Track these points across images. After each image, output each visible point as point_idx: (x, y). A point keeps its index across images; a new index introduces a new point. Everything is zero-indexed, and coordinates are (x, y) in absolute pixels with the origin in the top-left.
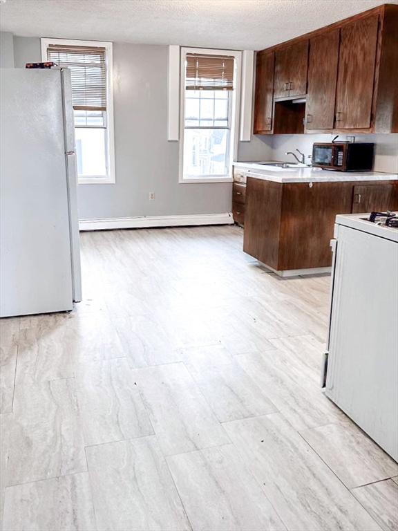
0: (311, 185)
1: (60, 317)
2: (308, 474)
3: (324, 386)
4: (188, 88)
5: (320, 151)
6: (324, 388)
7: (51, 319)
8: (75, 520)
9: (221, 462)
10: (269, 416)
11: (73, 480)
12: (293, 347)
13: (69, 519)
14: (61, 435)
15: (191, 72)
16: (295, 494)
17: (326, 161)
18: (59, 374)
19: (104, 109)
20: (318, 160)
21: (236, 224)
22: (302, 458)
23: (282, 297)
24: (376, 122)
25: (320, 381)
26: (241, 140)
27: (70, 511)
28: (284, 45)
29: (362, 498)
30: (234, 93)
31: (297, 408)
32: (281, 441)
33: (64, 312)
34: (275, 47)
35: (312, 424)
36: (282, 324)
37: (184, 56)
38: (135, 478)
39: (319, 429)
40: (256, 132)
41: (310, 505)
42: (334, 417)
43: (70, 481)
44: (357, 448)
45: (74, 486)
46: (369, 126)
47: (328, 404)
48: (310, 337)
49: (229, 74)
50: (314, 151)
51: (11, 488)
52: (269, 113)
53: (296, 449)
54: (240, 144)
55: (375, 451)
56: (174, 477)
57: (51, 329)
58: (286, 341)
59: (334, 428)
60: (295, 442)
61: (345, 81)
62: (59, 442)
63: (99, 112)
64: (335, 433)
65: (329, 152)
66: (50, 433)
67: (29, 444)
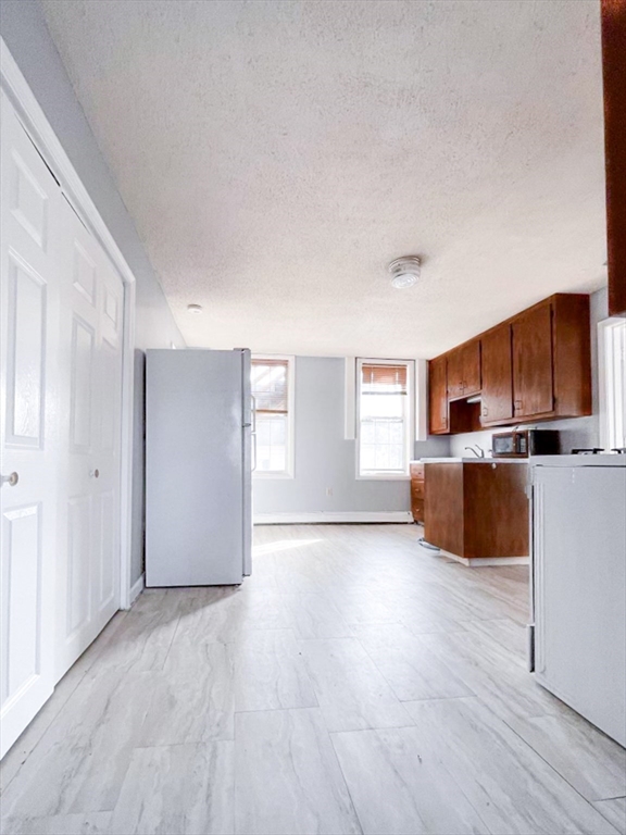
0: (494, 466)
1: (229, 589)
2: (525, 774)
3: (533, 670)
4: (365, 393)
5: (500, 441)
6: (533, 674)
7: (220, 591)
8: (209, 796)
9: (401, 747)
10: (462, 699)
11: (215, 749)
12: (487, 631)
13: (202, 794)
14: (210, 698)
15: (367, 380)
16: (508, 799)
17: (508, 450)
18: (219, 639)
19: (286, 412)
20: (499, 451)
21: (416, 522)
22: (514, 754)
23: (470, 584)
24: (560, 405)
25: (526, 665)
26: (417, 439)
27: (205, 784)
28: (455, 351)
29: (612, 815)
30: (408, 398)
31: (498, 693)
32: (482, 730)
33: (234, 585)
34: (446, 354)
35: (524, 713)
36: (472, 608)
37: (360, 366)
38: (290, 755)
39: (533, 720)
40: (430, 432)
41: (533, 816)
42: (551, 709)
43: (210, 749)
44: (591, 748)
45: (214, 755)
46: (551, 409)
47: (540, 693)
48: (508, 621)
49: (403, 381)
50: (494, 442)
51: (142, 750)
52: (444, 412)
53: (504, 742)
54: (416, 444)
55: (619, 754)
56: (340, 758)
57: (218, 599)
58: (479, 625)
59: (554, 720)
60: (501, 733)
61: (520, 371)
62: (206, 704)
63: (282, 415)
64: (555, 728)
65: (510, 441)
66: (199, 694)
67: (172, 703)
